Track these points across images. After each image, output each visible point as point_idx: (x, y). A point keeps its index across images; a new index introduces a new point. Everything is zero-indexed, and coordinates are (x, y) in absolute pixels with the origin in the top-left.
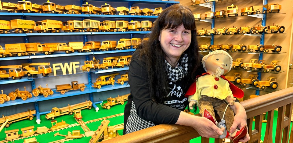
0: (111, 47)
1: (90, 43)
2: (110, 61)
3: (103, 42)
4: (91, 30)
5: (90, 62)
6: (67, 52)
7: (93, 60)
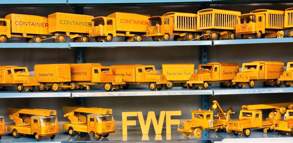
0: (266, 78)
1: (210, 68)
2: (257, 115)
3: (244, 64)
4: (214, 35)
5: (205, 114)
6: (152, 86)
7: (212, 109)
